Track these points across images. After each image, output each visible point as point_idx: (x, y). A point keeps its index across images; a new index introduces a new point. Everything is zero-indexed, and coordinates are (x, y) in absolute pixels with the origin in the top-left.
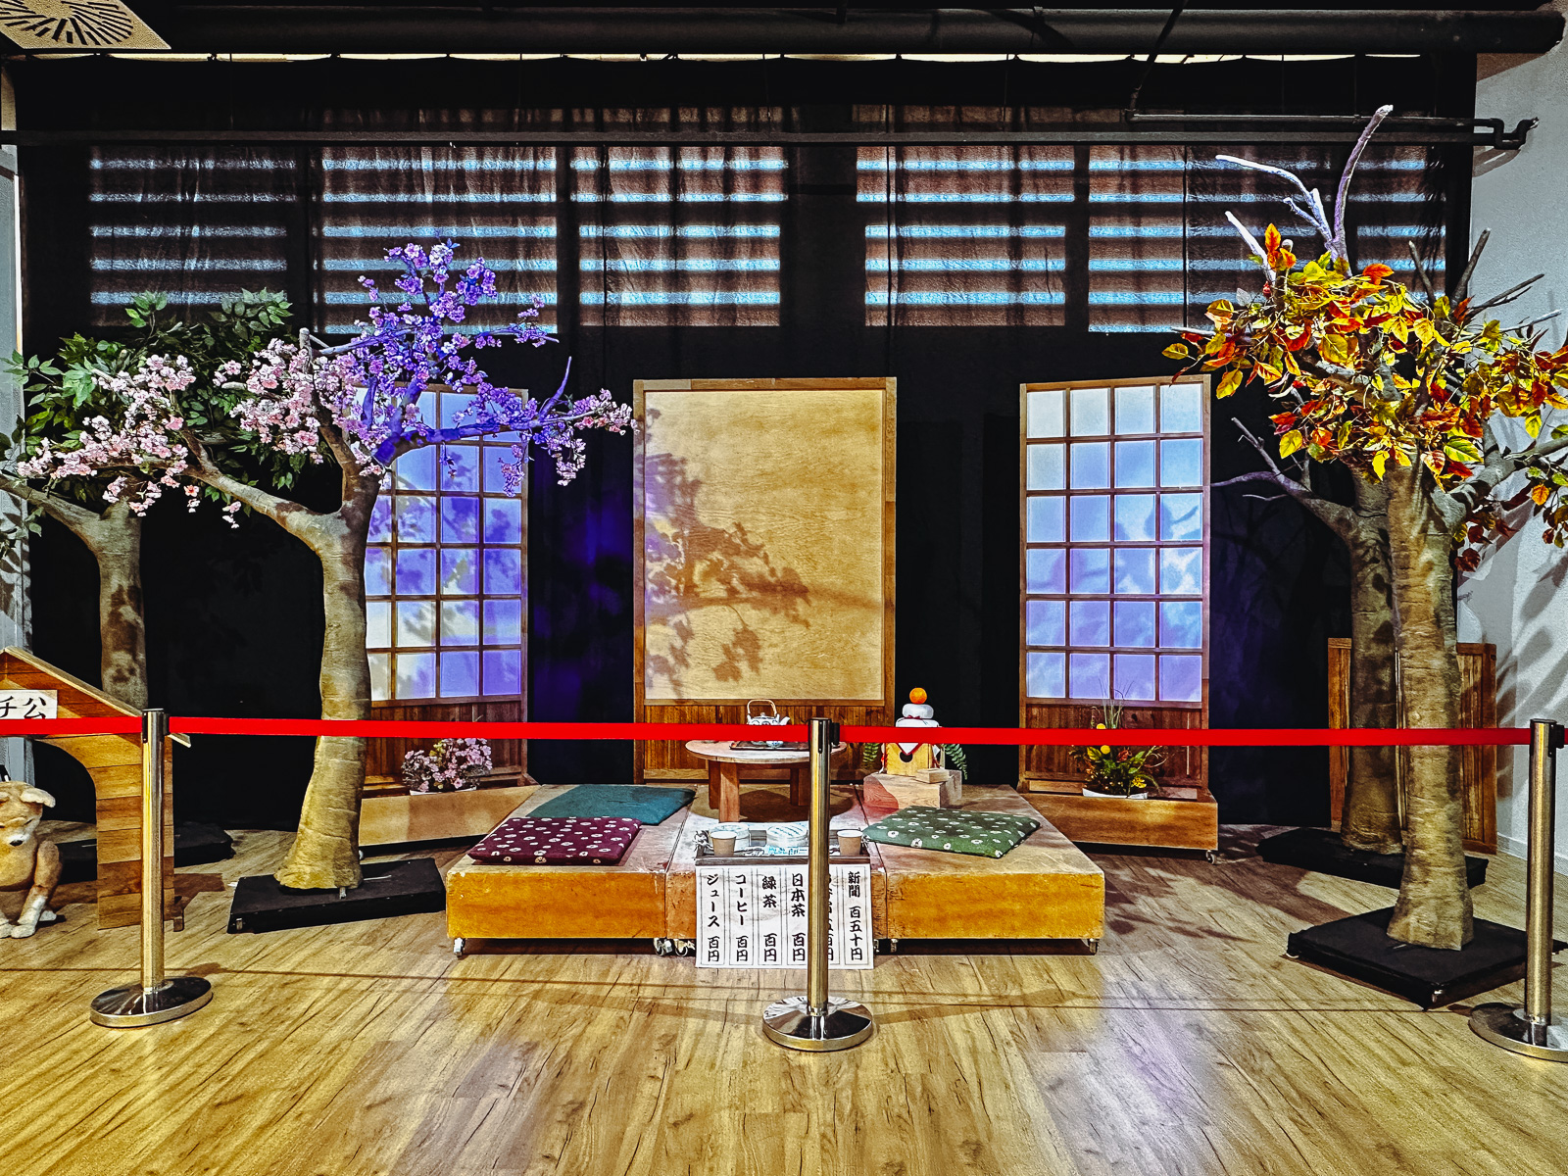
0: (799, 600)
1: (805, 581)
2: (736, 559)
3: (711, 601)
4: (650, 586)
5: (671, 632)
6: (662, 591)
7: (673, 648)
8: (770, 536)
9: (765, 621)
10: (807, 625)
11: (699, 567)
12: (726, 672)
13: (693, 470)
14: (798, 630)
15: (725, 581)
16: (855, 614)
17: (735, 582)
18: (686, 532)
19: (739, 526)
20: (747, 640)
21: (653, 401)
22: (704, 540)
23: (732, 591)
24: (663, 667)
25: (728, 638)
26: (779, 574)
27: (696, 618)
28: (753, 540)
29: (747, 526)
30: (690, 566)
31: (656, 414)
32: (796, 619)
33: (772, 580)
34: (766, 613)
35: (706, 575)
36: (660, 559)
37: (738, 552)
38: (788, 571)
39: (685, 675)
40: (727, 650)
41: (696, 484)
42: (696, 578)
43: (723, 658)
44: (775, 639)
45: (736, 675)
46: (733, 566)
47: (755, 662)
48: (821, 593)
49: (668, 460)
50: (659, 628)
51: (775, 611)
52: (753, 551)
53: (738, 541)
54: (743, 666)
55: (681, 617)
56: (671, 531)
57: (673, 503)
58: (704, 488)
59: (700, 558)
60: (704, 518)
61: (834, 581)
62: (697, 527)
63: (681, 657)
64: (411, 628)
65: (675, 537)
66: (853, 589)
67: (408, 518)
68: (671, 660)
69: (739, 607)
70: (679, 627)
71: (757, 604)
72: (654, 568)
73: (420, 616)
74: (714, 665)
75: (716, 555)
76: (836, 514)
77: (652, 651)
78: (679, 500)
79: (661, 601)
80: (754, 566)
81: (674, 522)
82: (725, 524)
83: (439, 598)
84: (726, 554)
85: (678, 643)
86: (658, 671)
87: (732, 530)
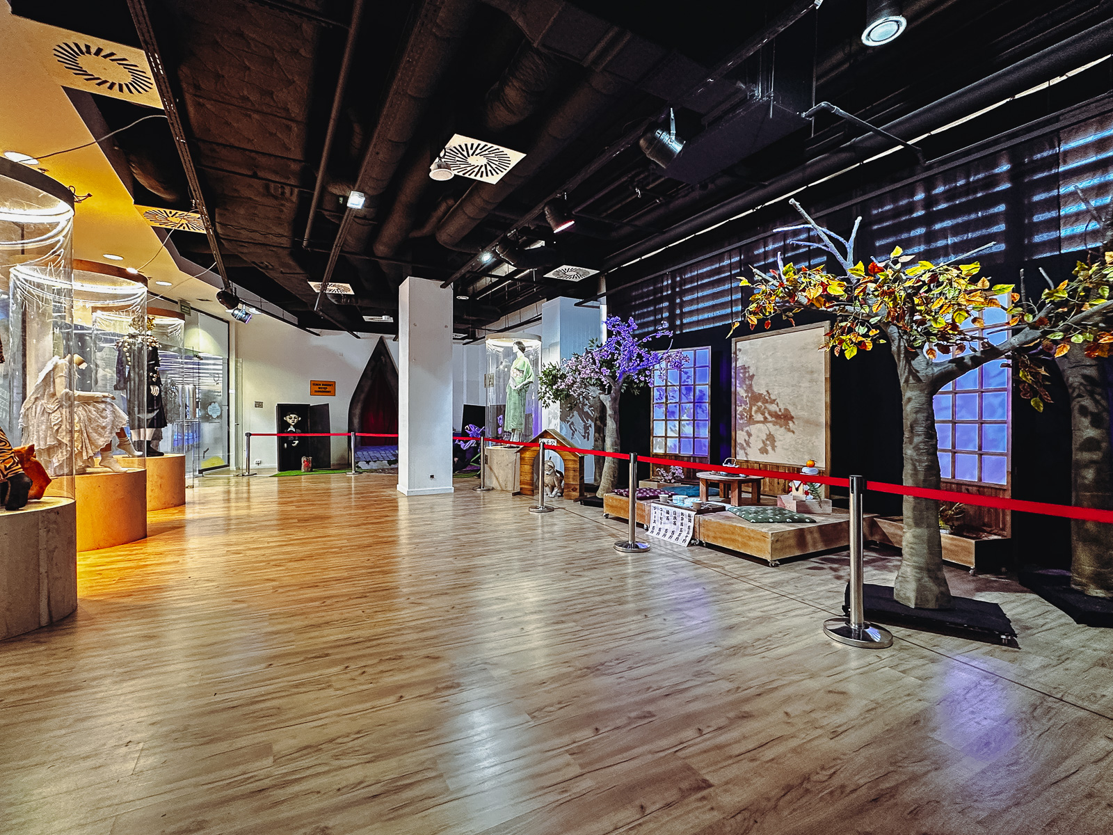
0: (790, 422)
1: (793, 414)
2: (768, 405)
3: (758, 422)
4: (737, 416)
5: (745, 434)
6: (742, 418)
7: (745, 440)
8: (779, 395)
9: (777, 430)
10: (794, 432)
11: (754, 409)
12: (764, 451)
13: (752, 371)
14: (790, 435)
15: (763, 414)
16: (814, 429)
17: (767, 415)
18: (750, 395)
19: (767, 391)
20: (771, 437)
21: (739, 345)
22: (756, 398)
23: (765, 418)
24: (742, 447)
25: (764, 437)
26: (783, 411)
27: (753, 429)
28: (773, 397)
29: (771, 391)
30: (751, 409)
31: (740, 350)
32: (789, 430)
33: (780, 413)
34: (778, 427)
35: (756, 412)
36: (741, 406)
37: (767, 402)
38: (786, 410)
39: (748, 450)
40: (763, 442)
41: (753, 375)
42: (753, 413)
43: (762, 445)
44: (781, 438)
45: (767, 452)
46: (766, 408)
47: (774, 448)
48: (799, 418)
49: (744, 368)
50: (740, 432)
51: (781, 426)
52: (773, 401)
53: (767, 398)
54: (769, 448)
55: (748, 428)
56: (745, 395)
57: (745, 384)
58: (755, 377)
59: (755, 405)
60: (755, 389)
61: (805, 414)
62: (753, 392)
63: (748, 443)
64: (672, 430)
65: (746, 397)
66: (813, 418)
67: (671, 394)
68: (745, 445)
69: (768, 425)
70: (747, 432)
71: (775, 424)
72: (739, 409)
73: (675, 426)
74: (759, 448)
75: (760, 404)
76: (805, 384)
77: (738, 441)
78: (747, 382)
79: (741, 422)
80: (773, 408)
81: (746, 391)
82: (763, 391)
83: (680, 421)
84: (763, 403)
85: (747, 439)
86: (740, 449)
87: (765, 393)
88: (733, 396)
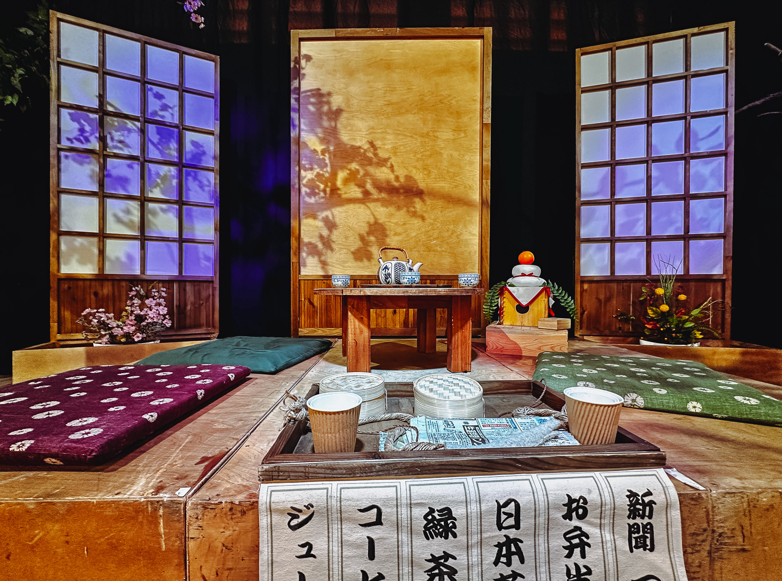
0: (417, 200)
1: (422, 185)
2: (371, 169)
3: (351, 201)
4: (304, 190)
5: (320, 224)
6: (313, 194)
7: (321, 237)
8: (395, 151)
9: (391, 215)
10: (423, 218)
11: (341, 175)
12: (362, 254)
13: (337, 101)
14: (417, 222)
15: (361, 185)
16: (459, 210)
17: (369, 186)
18: (332, 148)
19: (372, 144)
20: (377, 229)
21: (307, 48)
22: (345, 154)
23: (366, 193)
24: (314, 251)
25: (364, 229)
26: (402, 180)
27: (339, 213)
28: (382, 154)
29: (378, 143)
30: (334, 174)
31: (308, 58)
32: (414, 214)
33: (396, 184)
34: (392, 209)
35: (346, 181)
36: (312, 169)
37: (370, 162)
38: (408, 178)
39: (330, 257)
40: (362, 238)
41: (339, 112)
42: (339, 183)
43: (358, 244)
45: (369, 257)
46: (367, 174)
48: (435, 195)
49: (318, 93)
50: (310, 221)
51: (399, 208)
53: (370, 155)
54: (375, 250)
55: (327, 213)
56: (319, 148)
57: (321, 126)
58: (344, 115)
59: (343, 168)
60: (344, 138)
61: (443, 186)
62: (339, 144)
63: (327, 243)
64: (119, 220)
65: (323, 152)
66: (458, 192)
67: (117, 135)
68: (320, 246)
69: (371, 205)
70: (326, 221)
71: (385, 203)
72: (307, 175)
73: (128, 212)
74: (353, 249)
75: (354, 166)
76: (445, 134)
77: (305, 239)
78: (326, 123)
79: (312, 200)
80: (383, 174)
81: (323, 140)
82: (361, 142)
83: (143, 200)
84: (361, 165)
85: (325, 233)
86: (309, 254)
87: (366, 146)
88: (293, 148)
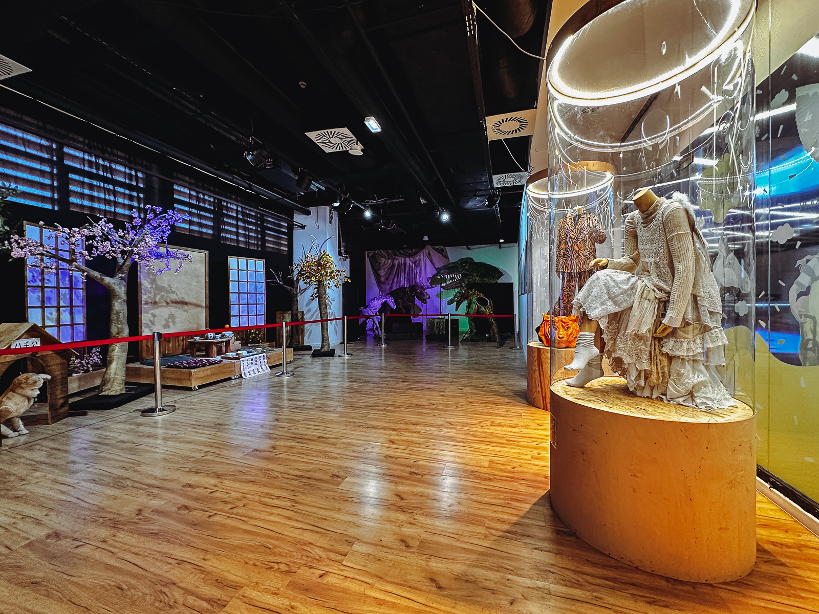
0: (185, 306)
1: (187, 301)
2: (169, 295)
3: (162, 306)
4: (143, 302)
5: (150, 315)
6: (147, 304)
7: (150, 320)
8: (178, 288)
9: (176, 311)
10: (187, 312)
11: (158, 297)
12: (166, 326)
14: (185, 313)
15: (165, 301)
16: (199, 309)
17: (168, 301)
18: (154, 286)
20: (172, 317)
22: (159, 289)
23: (167, 304)
24: (147, 326)
25: (167, 317)
26: (180, 299)
27: (157, 311)
28: (173, 290)
29: (172, 285)
30: (155, 296)
32: (185, 311)
33: (178, 300)
34: (177, 309)
36: (146, 294)
37: (169, 292)
38: (182, 298)
39: (154, 327)
40: (166, 320)
42: (157, 300)
43: (165, 322)
44: (180, 316)
45: (169, 327)
46: (167, 296)
47: (174, 322)
48: (191, 304)
50: (146, 315)
51: (179, 309)
52: (173, 293)
53: (169, 290)
54: (171, 324)
55: (153, 311)
56: (149, 286)
57: (150, 278)
59: (158, 294)
60: (159, 282)
61: (194, 301)
62: (157, 285)
63: (153, 323)
65: (151, 288)
66: (198, 303)
68: (150, 324)
69: (169, 308)
70: (152, 314)
71: (174, 307)
72: (144, 297)
73: (51, 314)
74: (163, 324)
75: (163, 293)
76: (194, 283)
77: (143, 321)
78: (151, 277)
79: (146, 306)
80: (173, 297)
81: (151, 283)
82: (165, 285)
83: (58, 307)
84: (166, 293)
85: (152, 319)
86: (146, 327)
87: (168, 287)
88: (139, 286)
